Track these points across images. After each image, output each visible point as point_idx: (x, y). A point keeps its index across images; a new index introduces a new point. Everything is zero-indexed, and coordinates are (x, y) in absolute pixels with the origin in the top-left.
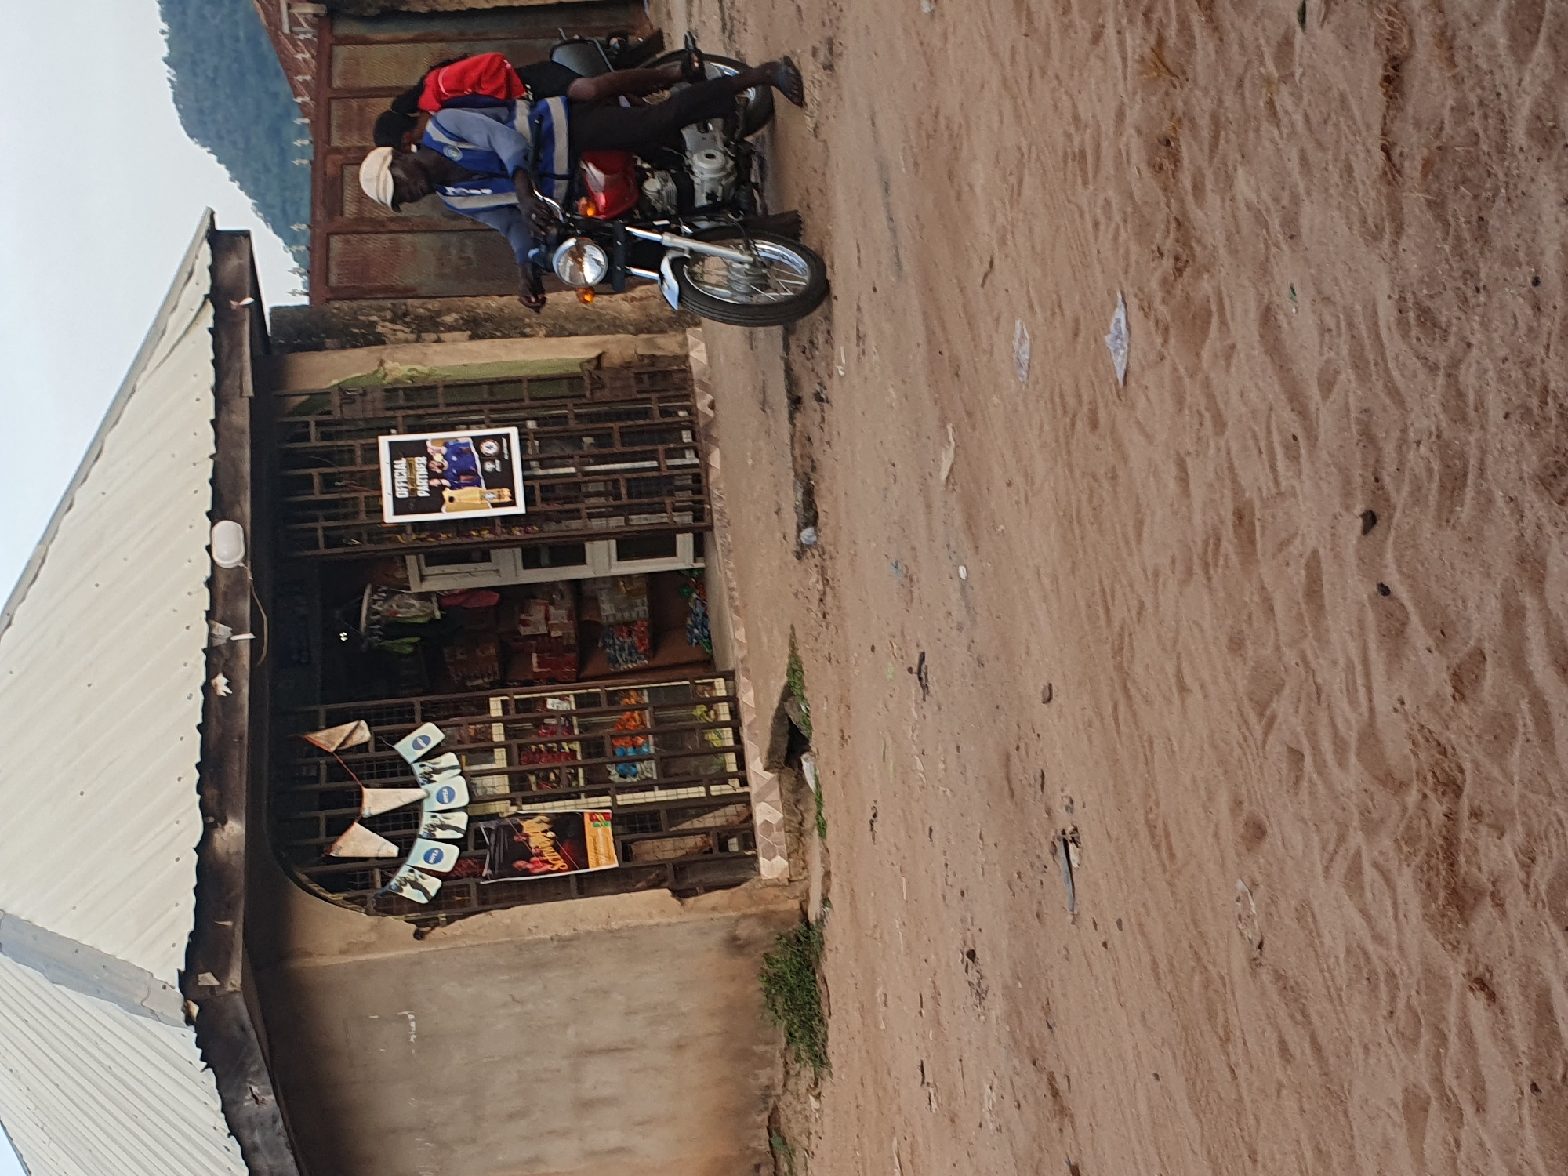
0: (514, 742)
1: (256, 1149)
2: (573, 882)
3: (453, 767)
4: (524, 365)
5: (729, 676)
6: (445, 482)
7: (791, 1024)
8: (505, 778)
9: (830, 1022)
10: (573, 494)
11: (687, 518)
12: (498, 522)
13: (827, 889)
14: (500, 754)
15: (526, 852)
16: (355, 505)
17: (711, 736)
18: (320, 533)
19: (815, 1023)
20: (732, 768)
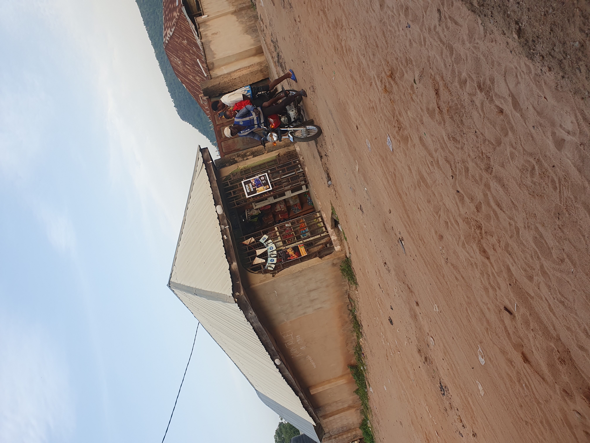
0: (281, 235)
1: (253, 323)
2: (299, 259)
3: (271, 242)
4: (264, 160)
5: (319, 212)
6: (256, 187)
7: (348, 278)
8: (281, 242)
9: (356, 276)
10: (280, 183)
11: (303, 182)
12: (268, 192)
13: (350, 251)
14: (279, 238)
15: (290, 256)
16: (240, 196)
17: (319, 224)
18: (235, 203)
19: (353, 277)
20: (325, 230)
